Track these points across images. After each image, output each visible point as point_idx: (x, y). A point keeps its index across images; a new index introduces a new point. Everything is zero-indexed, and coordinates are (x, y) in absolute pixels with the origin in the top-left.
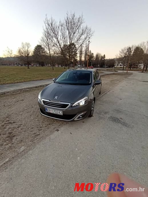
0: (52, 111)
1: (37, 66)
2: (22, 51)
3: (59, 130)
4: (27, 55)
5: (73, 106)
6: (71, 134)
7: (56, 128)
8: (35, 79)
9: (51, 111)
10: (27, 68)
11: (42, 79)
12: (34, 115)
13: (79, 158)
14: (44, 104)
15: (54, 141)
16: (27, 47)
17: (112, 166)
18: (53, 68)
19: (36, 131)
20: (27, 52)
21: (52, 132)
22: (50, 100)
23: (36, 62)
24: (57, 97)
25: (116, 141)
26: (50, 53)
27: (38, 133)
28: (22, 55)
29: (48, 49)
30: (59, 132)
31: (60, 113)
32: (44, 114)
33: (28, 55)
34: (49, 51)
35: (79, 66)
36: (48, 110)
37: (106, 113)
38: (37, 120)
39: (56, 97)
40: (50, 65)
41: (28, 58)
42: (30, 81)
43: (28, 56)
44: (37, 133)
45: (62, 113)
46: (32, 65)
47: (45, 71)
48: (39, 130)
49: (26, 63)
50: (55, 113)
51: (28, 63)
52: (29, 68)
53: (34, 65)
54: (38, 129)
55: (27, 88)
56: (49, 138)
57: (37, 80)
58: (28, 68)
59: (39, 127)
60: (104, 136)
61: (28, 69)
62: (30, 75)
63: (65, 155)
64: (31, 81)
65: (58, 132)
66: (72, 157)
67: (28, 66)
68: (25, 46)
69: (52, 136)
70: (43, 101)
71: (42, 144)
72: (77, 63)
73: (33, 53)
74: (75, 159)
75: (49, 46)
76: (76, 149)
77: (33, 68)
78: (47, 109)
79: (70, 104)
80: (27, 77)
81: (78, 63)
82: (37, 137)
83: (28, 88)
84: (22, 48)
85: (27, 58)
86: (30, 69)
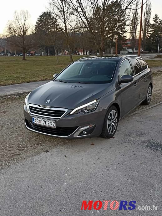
0: (41, 121)
1: (41, 55)
2: (15, 26)
3: (48, 152)
4: (22, 34)
5: (71, 115)
6: (66, 156)
7: (45, 148)
8: (31, 80)
9: (40, 123)
10: (21, 59)
11: (45, 78)
12: (17, 132)
13: (65, 183)
14: (31, 112)
15: (37, 163)
16: (23, 19)
17: (111, 197)
18: (71, 57)
19: (15, 150)
20: (23, 28)
21: (37, 153)
22: (39, 106)
23: (39, 47)
24: (50, 100)
25: (136, 172)
26: (66, 26)
27: (18, 153)
28: (14, 34)
29: (63, 20)
30: (49, 153)
31: (53, 124)
32: (31, 128)
33: (25, 33)
34: (65, 24)
35: (130, 50)
36: (36, 121)
37: (141, 135)
38: (20, 138)
39: (48, 101)
40: (67, 52)
41: (24, 40)
42: (22, 83)
43: (24, 36)
44: (16, 152)
45: (55, 125)
46: (33, 52)
47: (55, 65)
48: (20, 150)
49: (22, 49)
50: (45, 124)
51: (24, 49)
52: (26, 58)
53: (35, 53)
54: (19, 148)
55: (14, 95)
56: (32, 159)
57: (35, 81)
58: (24, 59)
59: (21, 147)
60: (118, 165)
61: (24, 62)
62: (25, 73)
63: (47, 179)
64: (25, 82)
65: (46, 154)
66: (56, 182)
67: (24, 55)
68: (19, 17)
69: (36, 158)
70: (30, 107)
71: (19, 164)
72: (123, 44)
73: (34, 29)
74: (60, 184)
75: (64, 14)
76: (66, 174)
77: (33, 58)
78: (35, 119)
79: (66, 110)
80: (18, 75)
81: (126, 44)
82: (15, 157)
83: (17, 95)
84: (15, 20)
85: (22, 39)
86: (28, 60)
